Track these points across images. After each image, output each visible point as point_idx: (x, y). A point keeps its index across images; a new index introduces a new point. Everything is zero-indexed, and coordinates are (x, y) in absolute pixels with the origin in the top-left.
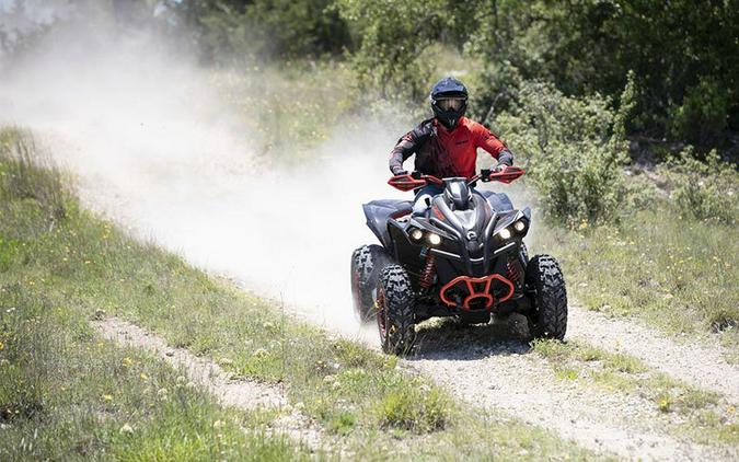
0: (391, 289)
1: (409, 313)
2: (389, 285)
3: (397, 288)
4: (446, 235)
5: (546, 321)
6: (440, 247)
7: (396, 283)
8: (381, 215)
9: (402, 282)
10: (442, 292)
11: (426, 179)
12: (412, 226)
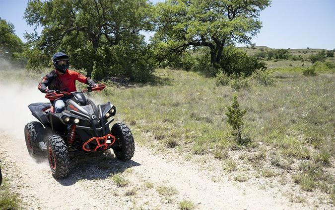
0: (58, 151)
1: (68, 162)
2: (56, 148)
3: (60, 150)
4: (81, 118)
5: (127, 147)
6: (79, 124)
7: (60, 147)
8: (38, 110)
9: (63, 147)
10: (84, 147)
11: (63, 93)
12: (64, 116)
